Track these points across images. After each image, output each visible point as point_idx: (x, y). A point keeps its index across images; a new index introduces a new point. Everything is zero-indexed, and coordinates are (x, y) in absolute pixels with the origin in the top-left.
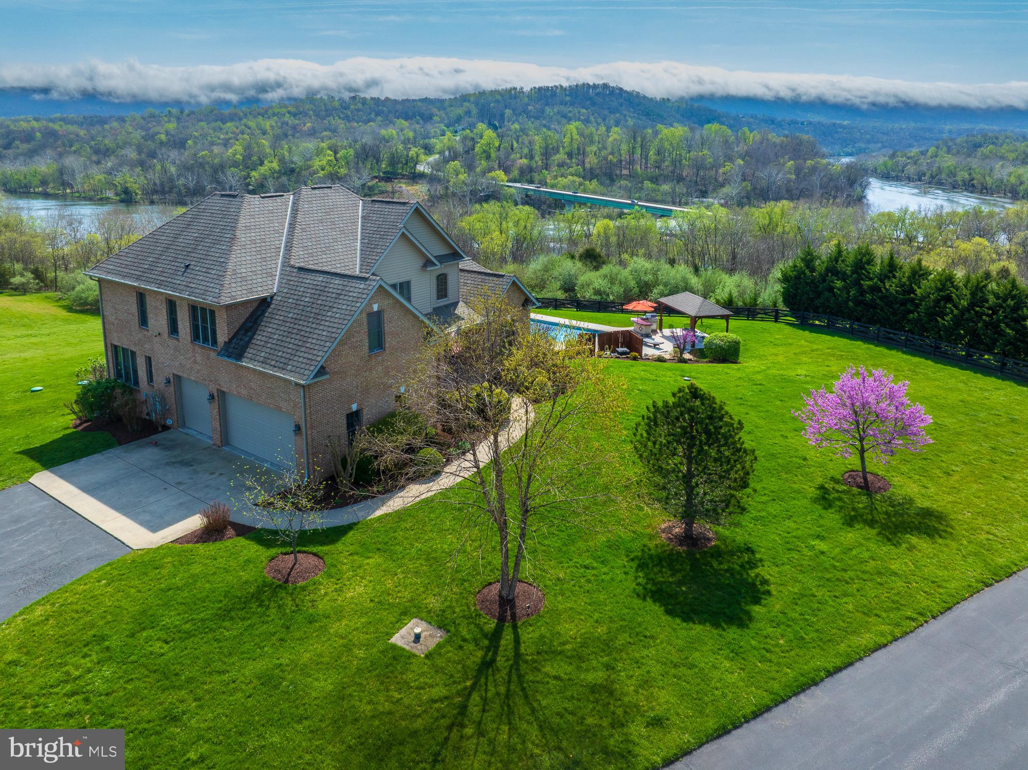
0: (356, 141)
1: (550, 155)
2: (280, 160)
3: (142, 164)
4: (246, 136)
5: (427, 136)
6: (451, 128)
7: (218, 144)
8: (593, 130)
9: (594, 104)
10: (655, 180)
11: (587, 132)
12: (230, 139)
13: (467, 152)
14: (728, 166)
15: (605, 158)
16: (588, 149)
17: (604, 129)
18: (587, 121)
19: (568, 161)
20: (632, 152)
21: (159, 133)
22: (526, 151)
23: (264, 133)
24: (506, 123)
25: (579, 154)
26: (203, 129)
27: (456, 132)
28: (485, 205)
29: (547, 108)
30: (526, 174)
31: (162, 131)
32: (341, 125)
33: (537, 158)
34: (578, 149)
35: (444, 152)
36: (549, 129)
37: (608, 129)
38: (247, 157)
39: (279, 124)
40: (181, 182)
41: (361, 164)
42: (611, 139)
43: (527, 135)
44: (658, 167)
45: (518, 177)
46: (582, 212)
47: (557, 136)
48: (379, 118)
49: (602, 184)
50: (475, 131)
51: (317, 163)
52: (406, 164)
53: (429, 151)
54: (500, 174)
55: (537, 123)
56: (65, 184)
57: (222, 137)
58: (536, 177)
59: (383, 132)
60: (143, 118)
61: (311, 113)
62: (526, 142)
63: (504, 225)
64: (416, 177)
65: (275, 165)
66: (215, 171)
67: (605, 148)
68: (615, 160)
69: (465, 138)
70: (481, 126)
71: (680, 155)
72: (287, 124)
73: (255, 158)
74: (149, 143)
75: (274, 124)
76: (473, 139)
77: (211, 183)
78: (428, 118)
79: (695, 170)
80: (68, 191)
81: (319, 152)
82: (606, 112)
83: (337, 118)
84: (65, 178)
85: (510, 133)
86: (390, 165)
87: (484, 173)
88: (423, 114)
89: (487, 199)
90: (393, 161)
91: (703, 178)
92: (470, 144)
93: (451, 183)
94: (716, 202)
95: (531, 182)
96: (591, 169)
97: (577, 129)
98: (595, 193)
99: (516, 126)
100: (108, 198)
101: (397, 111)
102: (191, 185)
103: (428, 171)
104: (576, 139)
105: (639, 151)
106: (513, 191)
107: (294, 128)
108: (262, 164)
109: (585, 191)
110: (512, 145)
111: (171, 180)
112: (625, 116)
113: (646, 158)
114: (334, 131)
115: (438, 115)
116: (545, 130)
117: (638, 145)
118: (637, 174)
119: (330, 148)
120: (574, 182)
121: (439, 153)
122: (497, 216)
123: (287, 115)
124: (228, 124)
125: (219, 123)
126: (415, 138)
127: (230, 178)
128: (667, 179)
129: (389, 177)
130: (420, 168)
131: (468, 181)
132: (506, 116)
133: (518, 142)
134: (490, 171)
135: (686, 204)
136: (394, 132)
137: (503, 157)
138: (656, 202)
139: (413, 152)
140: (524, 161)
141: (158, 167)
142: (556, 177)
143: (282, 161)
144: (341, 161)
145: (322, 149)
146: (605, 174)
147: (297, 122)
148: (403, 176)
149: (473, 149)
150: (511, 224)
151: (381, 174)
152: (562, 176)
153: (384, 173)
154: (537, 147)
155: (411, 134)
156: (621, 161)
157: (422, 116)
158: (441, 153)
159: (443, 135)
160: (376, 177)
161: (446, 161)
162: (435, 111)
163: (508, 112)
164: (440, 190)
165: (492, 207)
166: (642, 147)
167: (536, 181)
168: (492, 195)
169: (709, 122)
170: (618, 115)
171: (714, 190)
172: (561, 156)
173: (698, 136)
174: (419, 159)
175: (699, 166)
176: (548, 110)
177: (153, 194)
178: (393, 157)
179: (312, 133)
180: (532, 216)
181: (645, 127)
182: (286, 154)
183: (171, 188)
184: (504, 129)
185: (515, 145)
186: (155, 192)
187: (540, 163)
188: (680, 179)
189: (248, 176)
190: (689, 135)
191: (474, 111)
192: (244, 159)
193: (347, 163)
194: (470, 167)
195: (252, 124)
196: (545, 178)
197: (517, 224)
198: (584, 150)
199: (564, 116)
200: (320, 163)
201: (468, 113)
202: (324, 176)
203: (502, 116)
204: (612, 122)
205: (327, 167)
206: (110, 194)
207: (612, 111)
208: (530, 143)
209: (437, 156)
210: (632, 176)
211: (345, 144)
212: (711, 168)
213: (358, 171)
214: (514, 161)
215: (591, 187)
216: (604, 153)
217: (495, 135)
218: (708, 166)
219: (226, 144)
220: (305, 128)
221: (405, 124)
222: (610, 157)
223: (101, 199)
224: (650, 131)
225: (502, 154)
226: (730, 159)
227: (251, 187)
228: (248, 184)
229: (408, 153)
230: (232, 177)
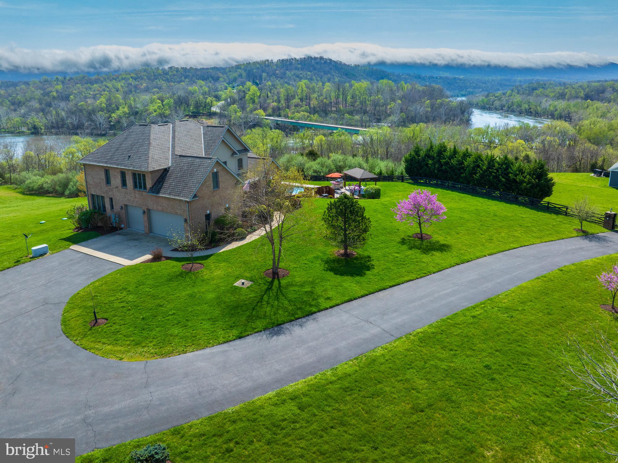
0: (174, 94)
1: (290, 100)
3: (43, 110)
4: (106, 92)
5: (216, 90)
6: (231, 85)
7: (90, 98)
8: (315, 84)
9: (315, 69)
10: (351, 113)
11: (311, 86)
12: (97, 94)
13: (241, 99)
14: (393, 104)
15: (322, 101)
16: (312, 96)
17: (321, 84)
18: (311, 80)
19: (301, 103)
20: (337, 98)
21: (52, 91)
22: (276, 98)
23: (117, 90)
24: (263, 81)
25: (306, 99)
26: (79, 89)
27: (234, 87)
28: (253, 130)
29: (287, 72)
30: (276, 112)
31: (54, 90)
32: (164, 84)
33: (282, 102)
34: (306, 96)
35: (227, 99)
36: (289, 84)
37: (323, 85)
38: (109, 105)
39: (126, 85)
40: (69, 121)
41: (178, 108)
42: (325, 90)
43: (276, 88)
44: (353, 106)
45: (271, 113)
46: (309, 133)
47: (294, 89)
48: (187, 80)
49: (320, 116)
50: (245, 86)
51: (151, 108)
52: (205, 107)
53: (218, 99)
54: (261, 112)
55: (282, 81)
57: (91, 93)
58: (282, 113)
59: (190, 88)
60: (40, 82)
61: (145, 77)
62: (276, 93)
63: (265, 141)
64: (211, 115)
65: (126, 110)
66: (90, 114)
67: (322, 95)
68: (328, 102)
69: (239, 91)
70: (249, 84)
71: (365, 99)
72: (131, 84)
73: (113, 106)
74: (46, 98)
75: (123, 85)
76: (244, 91)
77: (87, 121)
78: (216, 79)
79: (374, 107)
81: (152, 101)
82: (322, 74)
83: (161, 80)
85: (266, 87)
86: (195, 108)
87: (251, 111)
88: (214, 77)
89: (254, 126)
90: (197, 105)
91: (379, 111)
92: (242, 94)
93: (232, 118)
94: (386, 125)
95: (279, 116)
96: (314, 107)
97: (305, 84)
98: (316, 121)
99: (269, 83)
100: (24, 132)
101: (197, 75)
102: (75, 123)
103: (218, 111)
104: (305, 90)
105: (341, 97)
106: (269, 121)
107: (136, 87)
108: (118, 109)
109: (310, 121)
110: (268, 95)
111: (63, 120)
112: (333, 76)
113: (346, 101)
114: (160, 88)
115: (222, 77)
116: (286, 85)
117: (341, 93)
118: (341, 110)
119: (159, 99)
120: (304, 115)
121: (224, 100)
122: (261, 136)
123: (131, 79)
124: (95, 85)
125: (89, 85)
126: (209, 91)
128: (358, 112)
129: (195, 115)
130: (214, 109)
131: (242, 116)
132: (263, 77)
133: (271, 93)
134: (255, 110)
135: (369, 126)
136: (197, 88)
137: (262, 102)
138: (352, 126)
139: (209, 100)
140: (275, 104)
141: (54, 112)
142: (294, 113)
143: (130, 107)
144: (166, 106)
145: (154, 99)
146: (322, 111)
147: (137, 83)
148: (204, 114)
149: (245, 97)
150: (268, 140)
151: (190, 114)
152: (297, 112)
153: (192, 113)
154: (282, 95)
155: (207, 89)
156: (331, 103)
157: (213, 78)
158: (226, 100)
159: (226, 89)
160: (187, 115)
161: (229, 105)
162: (220, 75)
163: (264, 75)
164: (226, 122)
165: (257, 131)
166: (343, 94)
167: (283, 116)
168: (257, 124)
169: (382, 79)
170: (329, 75)
171: (385, 118)
172: (296, 100)
173: (375, 87)
174: (213, 104)
175: (376, 104)
176: (288, 73)
177: (51, 129)
178: (197, 103)
179: (147, 90)
180: (281, 135)
181: (345, 82)
182: (133, 103)
183: (63, 125)
184: (262, 85)
185: (269, 94)
186: (53, 127)
187: (284, 105)
188: (365, 112)
189: (110, 117)
190: (370, 86)
191: (244, 74)
192: (107, 107)
193: (170, 107)
194: (243, 108)
195: (109, 85)
196: (288, 114)
197: (272, 140)
198: (310, 96)
199: (298, 76)
200: (153, 108)
201: (240, 76)
202: (156, 115)
203: (261, 77)
204: (326, 79)
205: (158, 110)
206: (24, 129)
207: (326, 73)
208: (278, 93)
209: (223, 102)
210: (338, 111)
211: (168, 96)
212: (383, 106)
213: (176, 112)
214: (269, 104)
215: (314, 118)
216: (321, 98)
217: (257, 89)
218: (381, 104)
219: (95, 97)
220: (142, 87)
221: (202, 83)
222: (325, 100)
223: (19, 132)
224: (347, 85)
225: (262, 100)
226: (393, 100)
227: (112, 123)
228: (110, 122)
229: (206, 100)
230: (100, 117)
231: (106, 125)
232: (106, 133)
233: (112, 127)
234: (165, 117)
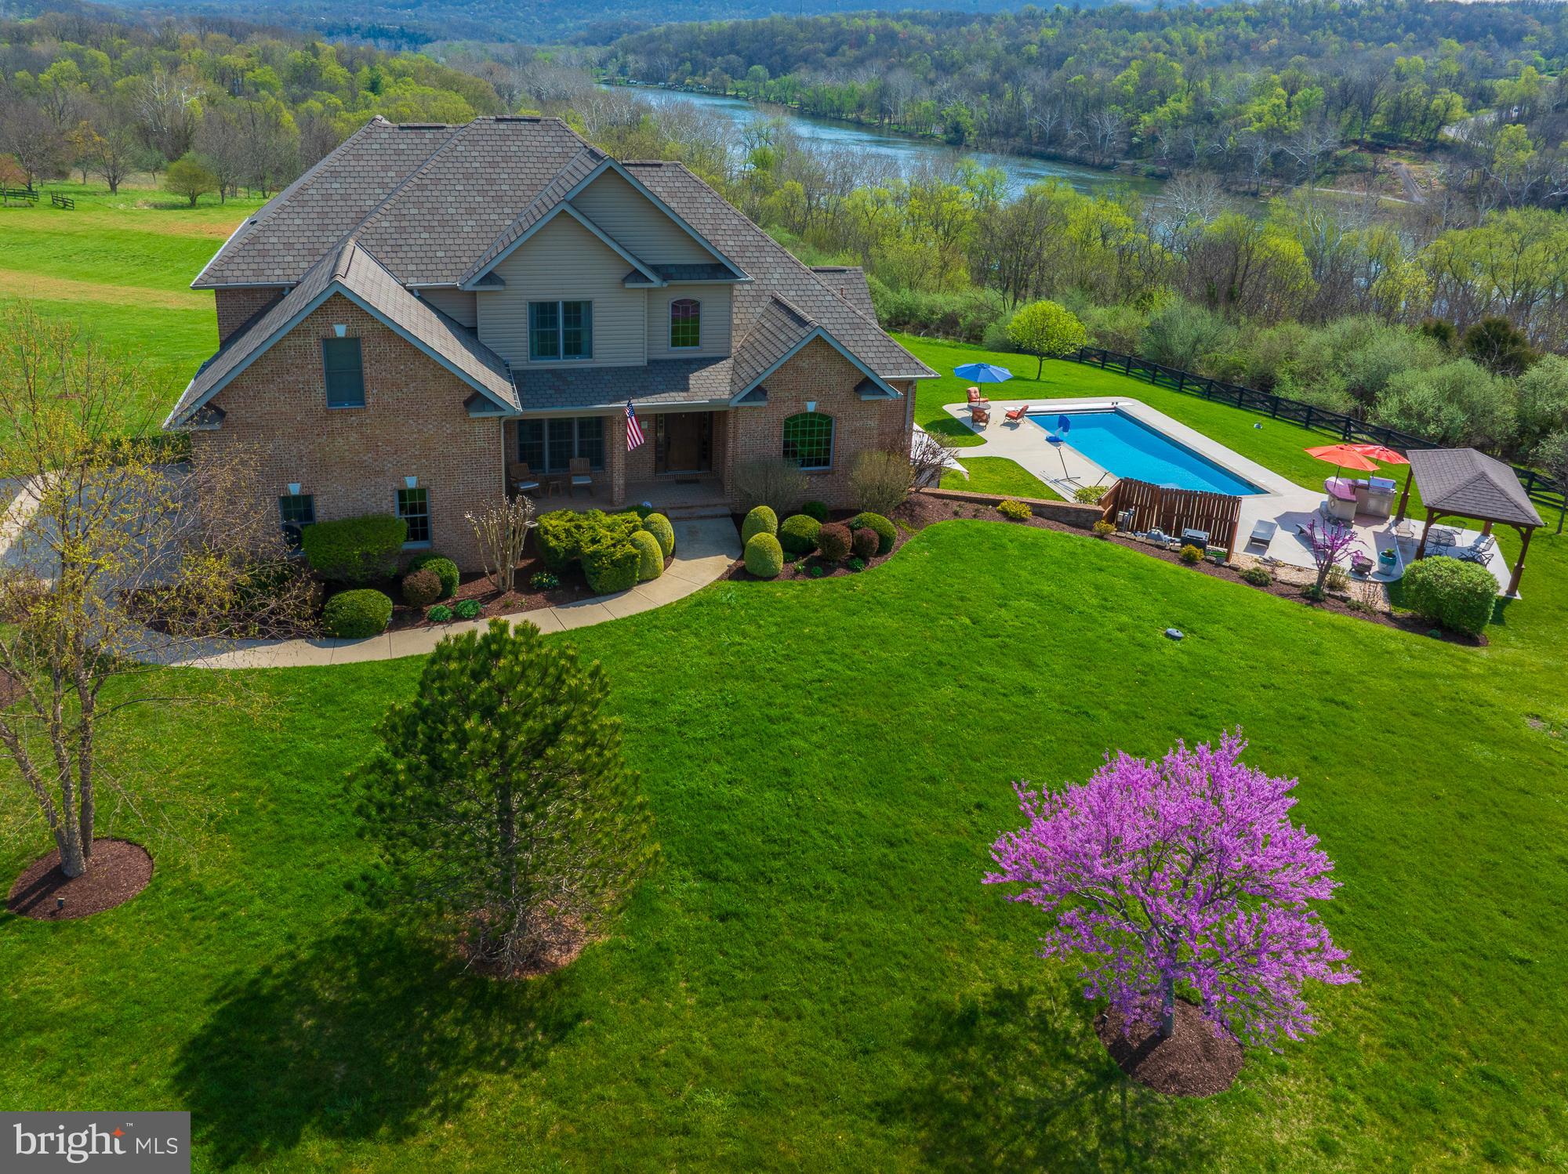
0: (1336, 75)
2: (1196, 100)
3: (992, 88)
5: (1493, 74)
21: (1030, 43)
23: (1192, 49)
26: (1098, 40)
31: (1036, 39)
32: (1333, 41)
35: (1511, 106)
38: (1144, 88)
39: (1222, 38)
40: (1035, 120)
41: (1331, 117)
51: (1254, 108)
52: (1423, 123)
56: (883, 111)
57: (1122, 54)
59: (1403, 61)
64: (1431, 148)
65: (1183, 107)
66: (1088, 108)
72: (1237, 38)
73: (1154, 92)
74: (1012, 57)
75: (1214, 34)
77: (1076, 126)
80: (887, 121)
81: (1264, 90)
84: (886, 102)
86: (1389, 122)
88: (1505, 31)
90: (1399, 114)
93: (1497, 166)
100: (932, 136)
102: (1047, 128)
103: (1461, 139)
107: (1247, 46)
108: (1163, 101)
111: (1021, 117)
114: (1315, 55)
119: (1286, 85)
121: (1500, 108)
123: (1243, 24)
124: (1140, 34)
125: (1126, 31)
126: (1463, 75)
127: (1107, 123)
129: (1380, 145)
130: (1450, 133)
131: (1533, 166)
136: (1424, 61)
139: (1437, 102)
141: (1010, 95)
144: (1295, 107)
145: (1272, 84)
147: (1256, 36)
148: (1410, 144)
151: (1367, 137)
153: (1374, 136)
155: (1457, 68)
160: (1355, 142)
164: (1470, 176)
174: (1450, 115)
177: (991, 136)
178: (1400, 108)
179: (1272, 57)
182: (1207, 89)
183: (1020, 129)
186: (996, 133)
189: (1134, 122)
192: (1136, 93)
193: (1308, 113)
194: (1550, 139)
195: (1178, 31)
200: (1257, 109)
202: (1260, 131)
205: (1267, 118)
206: (937, 130)
211: (1316, 78)
220: (1264, 48)
221: (1456, 47)
223: (924, 136)
227: (1136, 140)
228: (1133, 134)
229: (1430, 101)
230: (1109, 122)
231: (1118, 143)
232: (1115, 164)
233: (1133, 151)
234: (1287, 139)
